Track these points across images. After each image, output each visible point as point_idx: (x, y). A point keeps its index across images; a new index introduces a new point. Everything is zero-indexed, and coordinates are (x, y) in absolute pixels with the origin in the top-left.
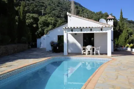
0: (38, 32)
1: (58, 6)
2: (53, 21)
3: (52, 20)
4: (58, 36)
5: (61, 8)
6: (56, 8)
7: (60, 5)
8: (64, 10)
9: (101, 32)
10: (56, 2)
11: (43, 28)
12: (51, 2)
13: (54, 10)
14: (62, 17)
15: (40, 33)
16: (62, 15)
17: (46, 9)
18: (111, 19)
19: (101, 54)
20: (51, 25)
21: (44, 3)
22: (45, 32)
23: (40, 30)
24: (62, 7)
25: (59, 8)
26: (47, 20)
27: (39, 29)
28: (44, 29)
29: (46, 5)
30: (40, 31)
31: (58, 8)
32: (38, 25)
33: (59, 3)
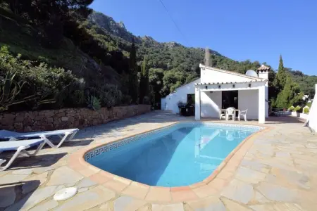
1: (187, 57)
2: (180, 76)
4: (188, 95)
5: (191, 59)
6: (185, 60)
7: (190, 56)
8: (195, 61)
9: (249, 88)
10: (184, 52)
11: (168, 85)
12: (179, 52)
13: (182, 62)
14: (192, 71)
15: (165, 91)
16: (192, 68)
17: (173, 61)
18: (265, 71)
19: (248, 120)
20: (179, 81)
22: (171, 90)
23: (165, 87)
24: (192, 57)
26: (173, 76)
27: (163, 86)
28: (170, 86)
29: (172, 57)
30: (165, 89)
31: (188, 60)
32: (163, 82)
33: (189, 53)
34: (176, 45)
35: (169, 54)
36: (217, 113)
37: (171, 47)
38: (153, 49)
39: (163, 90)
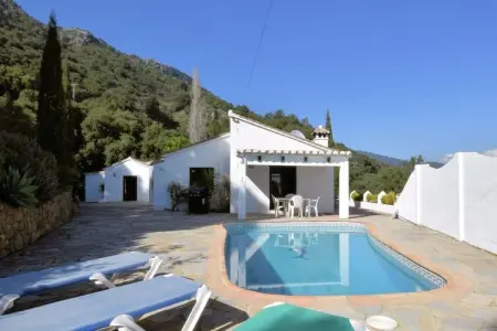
0: (82, 155)
1: (124, 75)
2: (131, 123)
3: (127, 119)
5: (134, 82)
6: (117, 83)
7: (130, 73)
8: (143, 88)
9: (327, 164)
10: (116, 64)
11: (99, 141)
12: (101, 61)
13: (112, 85)
14: (138, 111)
15: (92, 155)
16: (138, 105)
17: (85, 80)
20: (128, 132)
21: (76, 62)
22: (108, 153)
23: (90, 146)
24: (136, 79)
25: (128, 80)
27: (86, 143)
28: (105, 144)
29: (82, 68)
30: (90, 150)
31: (126, 84)
32: (83, 132)
33: (128, 68)
34: (92, 40)
35: (75, 61)
36: (261, 206)
37: (77, 43)
38: (20, 36)
39: (85, 151)
